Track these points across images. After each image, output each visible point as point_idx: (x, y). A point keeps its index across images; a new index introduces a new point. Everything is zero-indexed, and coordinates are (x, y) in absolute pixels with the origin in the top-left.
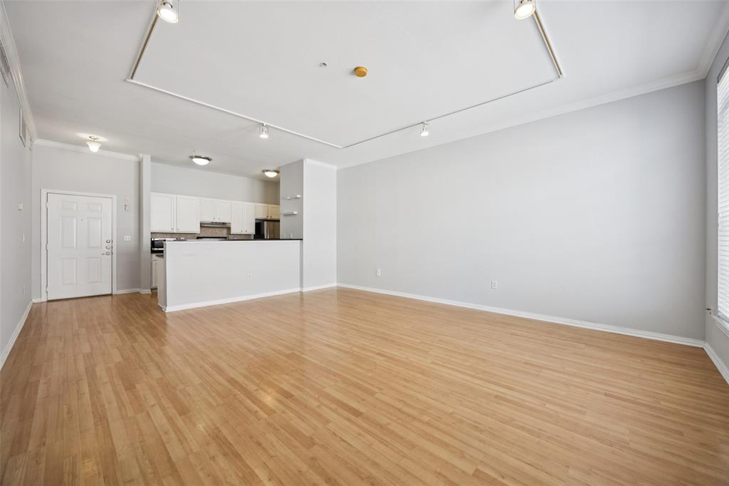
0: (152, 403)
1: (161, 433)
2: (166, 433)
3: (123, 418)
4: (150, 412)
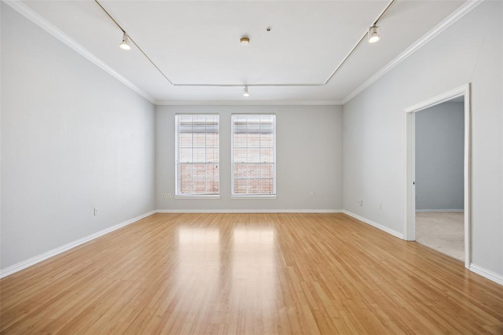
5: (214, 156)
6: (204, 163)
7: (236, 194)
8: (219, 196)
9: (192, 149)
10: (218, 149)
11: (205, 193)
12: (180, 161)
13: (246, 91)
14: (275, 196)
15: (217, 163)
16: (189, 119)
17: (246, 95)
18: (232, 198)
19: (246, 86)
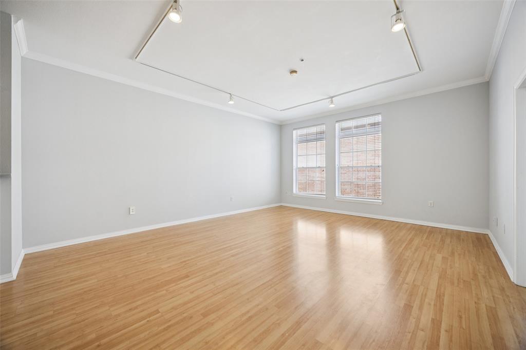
0: (407, 285)
1: (416, 271)
2: (414, 270)
3: (428, 289)
4: (412, 282)
5: (321, 162)
6: (314, 168)
7: (342, 196)
8: (325, 196)
9: (306, 156)
10: (324, 155)
11: (315, 193)
12: (299, 167)
13: (332, 102)
14: (380, 201)
15: (324, 167)
16: (304, 131)
17: (332, 106)
18: (336, 200)
19: (332, 97)
